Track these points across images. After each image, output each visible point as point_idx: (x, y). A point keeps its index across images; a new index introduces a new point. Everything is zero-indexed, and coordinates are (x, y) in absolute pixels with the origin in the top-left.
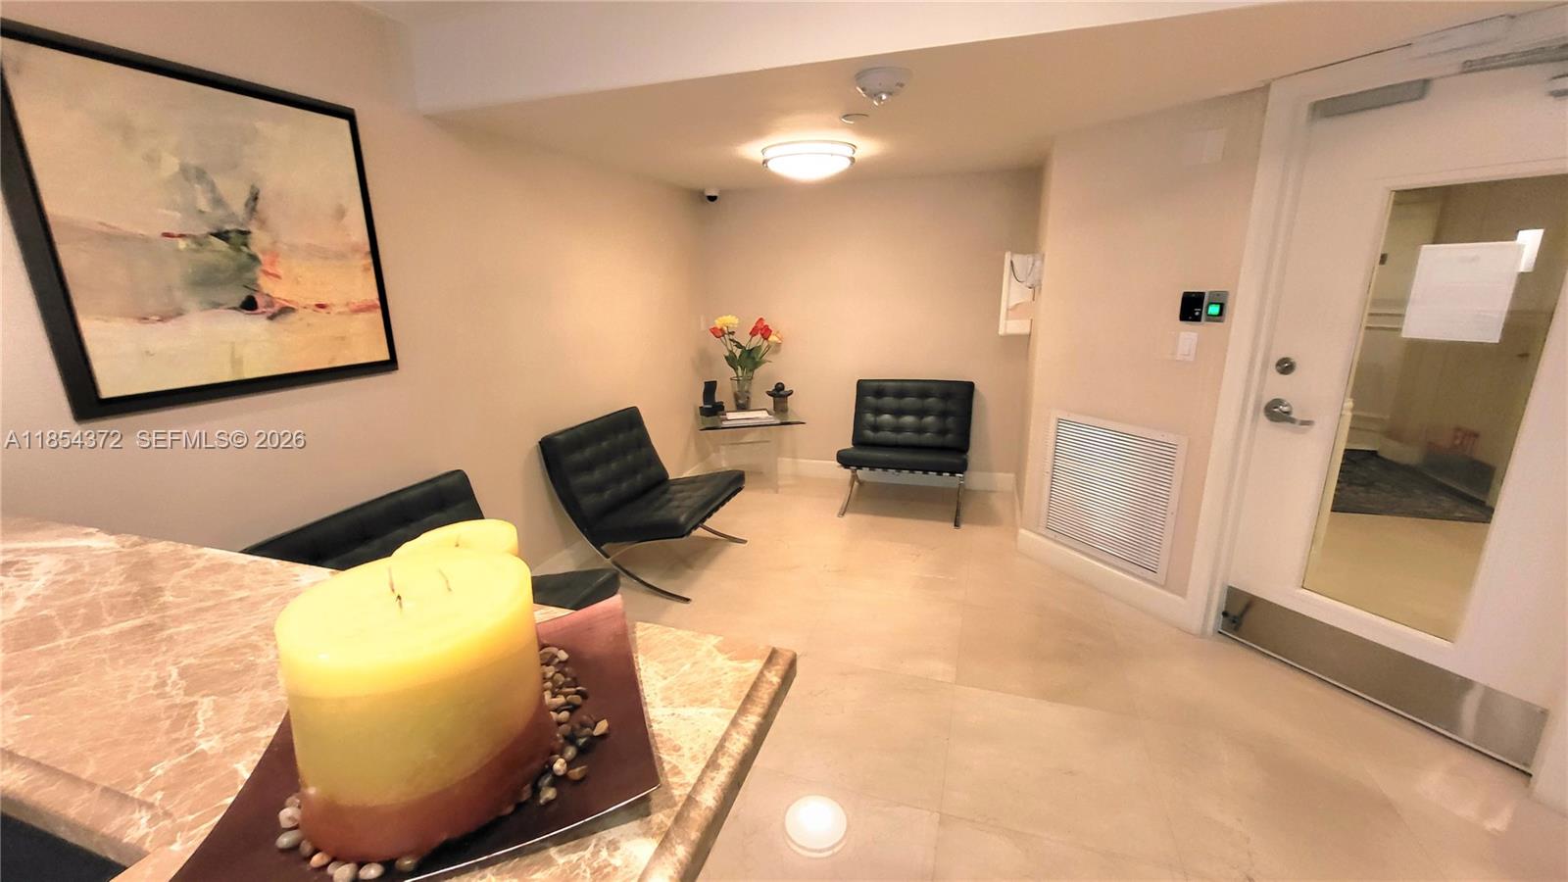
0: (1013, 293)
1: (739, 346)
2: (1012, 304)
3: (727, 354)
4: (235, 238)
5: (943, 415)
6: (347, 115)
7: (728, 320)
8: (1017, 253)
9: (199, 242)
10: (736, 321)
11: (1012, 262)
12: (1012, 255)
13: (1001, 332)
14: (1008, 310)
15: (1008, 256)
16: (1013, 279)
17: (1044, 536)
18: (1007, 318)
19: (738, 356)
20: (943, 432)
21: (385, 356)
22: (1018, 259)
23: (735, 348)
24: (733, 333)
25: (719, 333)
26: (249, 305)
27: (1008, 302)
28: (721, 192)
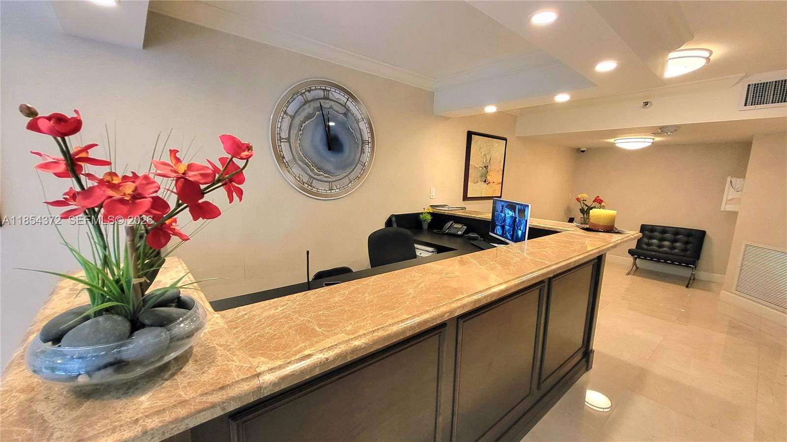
0: (729, 193)
1: (586, 206)
2: (730, 198)
3: (581, 208)
4: (486, 167)
5: (687, 243)
6: (506, 139)
7: (584, 196)
8: (735, 177)
9: (483, 168)
10: (587, 196)
11: (731, 181)
12: (731, 178)
13: (722, 209)
14: (727, 200)
15: (729, 179)
16: (731, 187)
17: (735, 294)
18: (726, 204)
19: (585, 210)
20: (685, 250)
21: (500, 195)
22: (734, 180)
23: (585, 206)
24: (585, 200)
25: (578, 200)
26: (485, 181)
27: (727, 197)
28: (587, 149)
